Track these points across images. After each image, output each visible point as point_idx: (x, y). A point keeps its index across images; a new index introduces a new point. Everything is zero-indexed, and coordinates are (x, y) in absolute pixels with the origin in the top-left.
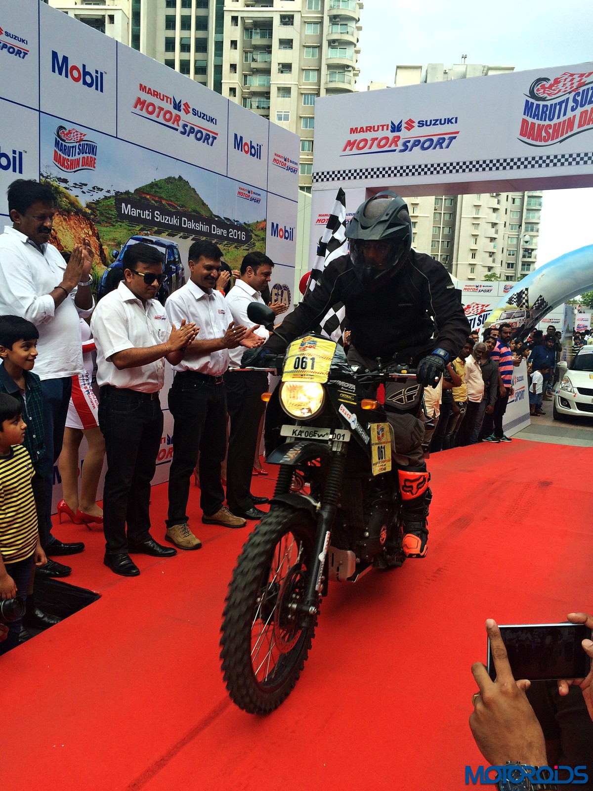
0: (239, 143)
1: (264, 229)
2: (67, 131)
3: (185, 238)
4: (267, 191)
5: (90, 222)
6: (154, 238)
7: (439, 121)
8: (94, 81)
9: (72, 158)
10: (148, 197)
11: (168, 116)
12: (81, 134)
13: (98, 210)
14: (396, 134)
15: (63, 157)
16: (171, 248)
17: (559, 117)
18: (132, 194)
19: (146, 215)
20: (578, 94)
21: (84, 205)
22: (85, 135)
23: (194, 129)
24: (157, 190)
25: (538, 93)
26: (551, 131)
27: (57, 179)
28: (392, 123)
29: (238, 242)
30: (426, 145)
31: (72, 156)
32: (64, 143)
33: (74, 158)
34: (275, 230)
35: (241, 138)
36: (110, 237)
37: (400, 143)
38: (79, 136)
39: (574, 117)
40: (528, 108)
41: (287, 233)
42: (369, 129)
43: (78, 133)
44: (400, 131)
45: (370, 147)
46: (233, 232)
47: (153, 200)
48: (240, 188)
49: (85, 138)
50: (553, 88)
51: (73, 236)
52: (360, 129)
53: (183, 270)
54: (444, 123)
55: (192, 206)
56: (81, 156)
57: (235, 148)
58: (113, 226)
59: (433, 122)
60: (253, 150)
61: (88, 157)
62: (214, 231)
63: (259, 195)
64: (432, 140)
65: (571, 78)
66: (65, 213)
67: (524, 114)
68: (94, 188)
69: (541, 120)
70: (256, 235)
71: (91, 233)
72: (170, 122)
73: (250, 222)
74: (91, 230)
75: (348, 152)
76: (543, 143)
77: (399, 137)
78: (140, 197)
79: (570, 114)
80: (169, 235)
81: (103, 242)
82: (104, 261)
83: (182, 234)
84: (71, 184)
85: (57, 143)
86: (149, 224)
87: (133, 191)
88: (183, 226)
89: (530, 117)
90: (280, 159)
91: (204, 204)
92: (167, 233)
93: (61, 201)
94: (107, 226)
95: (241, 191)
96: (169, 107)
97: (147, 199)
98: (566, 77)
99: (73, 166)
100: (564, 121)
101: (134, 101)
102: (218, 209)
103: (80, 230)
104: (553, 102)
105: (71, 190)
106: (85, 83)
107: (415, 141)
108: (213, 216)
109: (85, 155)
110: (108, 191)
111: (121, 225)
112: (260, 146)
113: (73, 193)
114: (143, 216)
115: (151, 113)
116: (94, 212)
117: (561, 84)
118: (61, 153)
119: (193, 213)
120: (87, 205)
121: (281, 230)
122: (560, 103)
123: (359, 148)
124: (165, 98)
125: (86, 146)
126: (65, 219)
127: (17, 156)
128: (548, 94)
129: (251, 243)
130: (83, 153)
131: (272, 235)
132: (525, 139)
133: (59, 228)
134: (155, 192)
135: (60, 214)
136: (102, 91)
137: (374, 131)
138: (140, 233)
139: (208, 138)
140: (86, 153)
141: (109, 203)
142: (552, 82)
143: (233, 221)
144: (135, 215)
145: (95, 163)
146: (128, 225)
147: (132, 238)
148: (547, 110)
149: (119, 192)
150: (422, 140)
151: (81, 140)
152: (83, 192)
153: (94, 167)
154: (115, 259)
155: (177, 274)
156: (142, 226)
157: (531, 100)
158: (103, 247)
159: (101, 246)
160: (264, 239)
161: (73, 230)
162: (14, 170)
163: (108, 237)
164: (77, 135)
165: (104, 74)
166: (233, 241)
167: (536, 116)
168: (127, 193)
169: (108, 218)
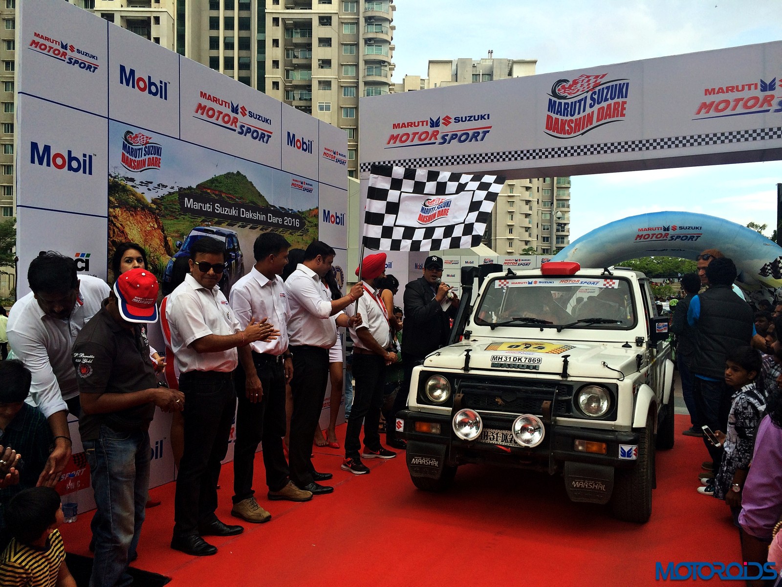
0: (291, 140)
1: (317, 216)
2: (134, 135)
3: (243, 227)
4: (318, 182)
5: (156, 216)
6: (214, 228)
7: (473, 117)
8: (159, 90)
9: (139, 159)
10: (209, 191)
11: (226, 119)
12: (147, 137)
13: (162, 205)
14: (435, 129)
15: (130, 158)
16: (230, 236)
17: (579, 113)
18: (194, 189)
19: (207, 207)
20: (595, 93)
21: (150, 201)
22: (150, 138)
23: (250, 129)
24: (217, 185)
25: (559, 92)
26: (573, 125)
27: (125, 178)
28: (431, 119)
29: (293, 228)
30: (463, 138)
31: (139, 158)
32: (131, 146)
33: (140, 159)
34: (327, 216)
35: (294, 135)
36: (174, 229)
37: (439, 136)
38: (146, 139)
39: (593, 112)
40: (551, 106)
41: (338, 219)
42: (410, 124)
43: (144, 137)
44: (439, 126)
45: (412, 141)
46: (288, 221)
47: (213, 193)
48: (293, 180)
49: (150, 141)
50: (572, 88)
51: (139, 230)
52: (402, 125)
53: (242, 256)
54: (478, 119)
55: (249, 198)
56: (147, 157)
57: (288, 144)
58: (177, 219)
59: (468, 119)
60: (305, 145)
61: (153, 158)
62: (270, 220)
63: (311, 185)
64: (468, 134)
65: (587, 79)
66: (132, 209)
67: (549, 111)
68: (159, 185)
69: (564, 115)
70: (309, 221)
71: (156, 226)
72: (229, 123)
73: (304, 210)
74: (157, 223)
75: (391, 145)
76: (567, 136)
77: (438, 132)
78: (201, 191)
79: (588, 110)
80: (229, 225)
81: (168, 234)
82: (169, 252)
83: (240, 224)
84: (137, 182)
85: (124, 147)
86: (211, 216)
87: (194, 186)
88: (241, 216)
89: (554, 113)
90: (329, 152)
91: (260, 196)
92: (226, 223)
93: (128, 198)
94: (171, 219)
95: (295, 182)
96: (228, 111)
97: (208, 193)
98: (583, 78)
99: (140, 166)
100: (584, 117)
101: (195, 107)
102: (272, 199)
103: (146, 223)
104: (573, 100)
105: (137, 188)
106: (150, 92)
107: (453, 135)
108: (269, 206)
109: (151, 156)
110: (172, 188)
111: (184, 218)
112: (311, 142)
113: (140, 190)
114: (204, 208)
115: (212, 117)
116: (159, 207)
117: (579, 85)
118: (128, 155)
119: (251, 204)
120: (152, 200)
121: (333, 216)
122: (580, 101)
123: (401, 141)
124: (224, 103)
125: (151, 148)
126: (132, 215)
127: (87, 159)
128: (569, 94)
129: (304, 229)
130: (148, 155)
131: (324, 221)
132: (551, 132)
133: (126, 223)
134: (216, 186)
135: (127, 210)
136: (166, 98)
137: (415, 126)
138: (202, 224)
139: (263, 137)
140: (152, 154)
141: (172, 198)
142: (571, 82)
143: (288, 210)
144: (197, 208)
145: (159, 163)
146: (191, 218)
147: (194, 229)
148: (568, 107)
149: (182, 188)
150: (459, 134)
151: (147, 143)
152: (149, 190)
153: (159, 167)
154: (178, 249)
155: (237, 261)
156: (203, 218)
157: (553, 99)
158: (167, 239)
159: (165, 238)
160: (317, 226)
161: (140, 225)
162: (85, 172)
163: (172, 229)
164: (143, 138)
165: (168, 84)
166: (288, 227)
167: (559, 112)
168: (190, 188)
169: (172, 211)
